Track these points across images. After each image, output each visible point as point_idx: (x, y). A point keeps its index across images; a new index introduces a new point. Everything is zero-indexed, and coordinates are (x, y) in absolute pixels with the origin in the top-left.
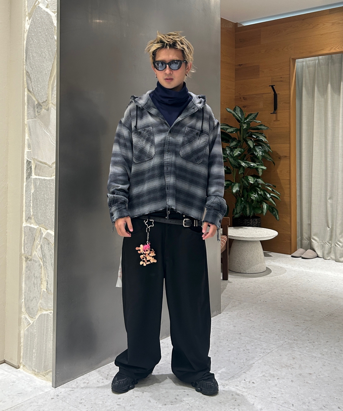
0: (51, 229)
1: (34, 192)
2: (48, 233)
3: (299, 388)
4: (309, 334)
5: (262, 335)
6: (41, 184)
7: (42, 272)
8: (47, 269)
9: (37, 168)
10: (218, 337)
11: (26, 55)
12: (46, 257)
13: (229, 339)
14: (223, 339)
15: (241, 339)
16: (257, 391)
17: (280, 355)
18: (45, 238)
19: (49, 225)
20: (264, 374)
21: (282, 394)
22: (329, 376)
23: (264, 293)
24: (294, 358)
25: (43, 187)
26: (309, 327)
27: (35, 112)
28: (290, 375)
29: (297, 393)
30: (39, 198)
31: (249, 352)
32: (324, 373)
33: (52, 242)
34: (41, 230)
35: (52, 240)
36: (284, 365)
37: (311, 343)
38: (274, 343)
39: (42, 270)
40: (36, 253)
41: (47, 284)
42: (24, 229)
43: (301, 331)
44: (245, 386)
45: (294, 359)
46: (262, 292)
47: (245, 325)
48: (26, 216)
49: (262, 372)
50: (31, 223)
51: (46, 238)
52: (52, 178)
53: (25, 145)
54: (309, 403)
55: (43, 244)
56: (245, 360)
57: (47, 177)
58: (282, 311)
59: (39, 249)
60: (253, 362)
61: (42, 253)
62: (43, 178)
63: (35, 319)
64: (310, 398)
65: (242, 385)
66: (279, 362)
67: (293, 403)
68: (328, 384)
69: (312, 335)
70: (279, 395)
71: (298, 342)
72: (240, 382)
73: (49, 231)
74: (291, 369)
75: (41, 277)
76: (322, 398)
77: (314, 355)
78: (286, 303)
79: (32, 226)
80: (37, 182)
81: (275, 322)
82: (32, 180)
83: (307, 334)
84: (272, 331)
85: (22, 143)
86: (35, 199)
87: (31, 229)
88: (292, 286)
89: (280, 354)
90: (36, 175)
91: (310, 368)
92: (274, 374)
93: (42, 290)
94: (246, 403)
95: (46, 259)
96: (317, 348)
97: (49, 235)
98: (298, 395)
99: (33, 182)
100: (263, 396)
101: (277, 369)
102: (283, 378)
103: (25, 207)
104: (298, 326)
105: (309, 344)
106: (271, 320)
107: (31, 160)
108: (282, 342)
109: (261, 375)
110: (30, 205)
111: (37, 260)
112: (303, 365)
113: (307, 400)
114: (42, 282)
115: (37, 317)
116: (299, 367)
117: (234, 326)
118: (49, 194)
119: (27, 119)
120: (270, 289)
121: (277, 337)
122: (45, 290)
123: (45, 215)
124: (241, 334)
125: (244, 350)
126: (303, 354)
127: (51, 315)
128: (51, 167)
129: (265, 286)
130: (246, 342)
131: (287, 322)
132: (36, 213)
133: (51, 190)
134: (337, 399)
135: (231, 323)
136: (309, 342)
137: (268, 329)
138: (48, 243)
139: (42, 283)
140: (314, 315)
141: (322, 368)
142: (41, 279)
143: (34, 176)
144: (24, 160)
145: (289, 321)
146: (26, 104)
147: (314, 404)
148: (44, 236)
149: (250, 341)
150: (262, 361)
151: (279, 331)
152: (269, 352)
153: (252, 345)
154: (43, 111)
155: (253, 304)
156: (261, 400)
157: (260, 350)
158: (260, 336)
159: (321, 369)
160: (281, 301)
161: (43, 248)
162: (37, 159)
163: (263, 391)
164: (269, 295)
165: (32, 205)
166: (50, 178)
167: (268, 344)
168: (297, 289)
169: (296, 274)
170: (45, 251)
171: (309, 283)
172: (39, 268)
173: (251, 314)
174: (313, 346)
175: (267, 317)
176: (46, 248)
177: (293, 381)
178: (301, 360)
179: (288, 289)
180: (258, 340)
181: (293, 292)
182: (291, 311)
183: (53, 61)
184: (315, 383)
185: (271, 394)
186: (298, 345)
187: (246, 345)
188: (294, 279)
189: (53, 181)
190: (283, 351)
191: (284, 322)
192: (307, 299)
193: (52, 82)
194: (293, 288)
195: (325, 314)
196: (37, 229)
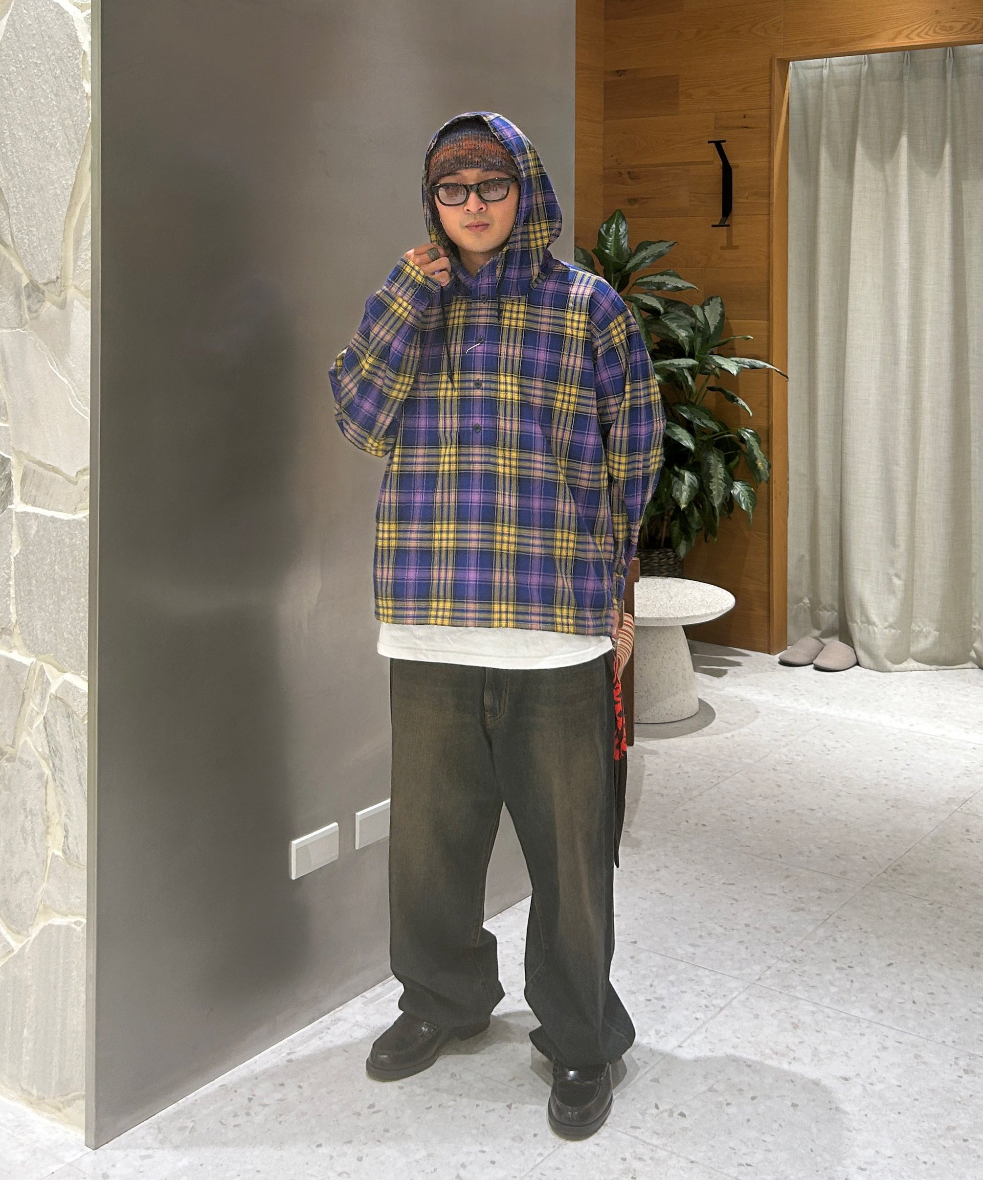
0: (74, 670)
1: (20, 553)
2: (66, 684)
3: (815, 1130)
4: (835, 940)
5: (699, 946)
6: (41, 533)
7: (49, 798)
8: (65, 791)
9: (28, 481)
12: (62, 755)
15: (638, 962)
16: (695, 1144)
17: (757, 1016)
18: (56, 697)
19: (69, 657)
20: (711, 1082)
21: (766, 1150)
22: (900, 1086)
23: (695, 793)
24: (798, 1026)
25: (50, 541)
26: (835, 914)
27: (20, 308)
28: (787, 1085)
29: (810, 1147)
30: (35, 574)
31: (663, 1007)
32: (884, 1075)
33: (80, 712)
34: (42, 672)
35: (81, 707)
36: (767, 1051)
37: (843, 969)
38: (736, 973)
39: (48, 792)
40: (28, 738)
41: (66, 837)
43: (810, 929)
44: (658, 1128)
45: (795, 1027)
46: (691, 789)
47: (645, 909)
49: (705, 1077)
50: (11, 648)
51: (61, 699)
52: (78, 517)
55: (50, 715)
56: (652, 1036)
57: (61, 511)
58: (753, 860)
59: (38, 727)
60: (676, 1044)
61: (48, 742)
62: (48, 513)
63: (30, 936)
65: (648, 1125)
66: (753, 1039)
68: (899, 1113)
69: (846, 941)
70: (759, 1156)
71: (805, 968)
72: (644, 1113)
73: (69, 677)
74: (790, 1063)
75: (44, 812)
77: (855, 1012)
78: (765, 830)
79: (15, 656)
80: (29, 526)
81: (734, 899)
82: (14, 517)
83: (831, 939)
84: (726, 929)
86: (24, 575)
87: (10, 664)
88: (778, 767)
89: (755, 1013)
90: (24, 502)
91: (844, 1059)
92: (740, 1082)
93: (50, 853)
95: (61, 760)
96: (860, 989)
97: (71, 690)
98: (813, 1155)
99: (18, 525)
100: (714, 1159)
102: (769, 1097)
104: (803, 909)
105: (837, 975)
106: (723, 892)
107: (9, 454)
108: (757, 968)
109: (704, 1088)
110: (6, 591)
111: (32, 761)
112: (822, 1048)
114: (48, 827)
115: (35, 932)
116: (814, 1055)
118: (67, 565)
120: (715, 781)
121: (744, 954)
122: (60, 854)
123: (54, 628)
124: (635, 942)
125: (650, 1000)
126: (822, 1008)
127: (79, 929)
128: (76, 483)
129: (697, 768)
130: (653, 969)
131: (770, 897)
132: (26, 619)
133: (76, 553)
134: (925, 1163)
137: (716, 923)
138: (65, 715)
139: (50, 830)
140: (844, 873)
142: (47, 820)
143: (18, 505)
145: (775, 893)
148: (53, 690)
149: (665, 969)
150: (702, 1036)
151: (747, 929)
152: (722, 1006)
153: (672, 983)
154: (48, 308)
155: (667, 835)
156: (708, 1175)
157: (695, 999)
158: (691, 950)
159: (876, 1061)
160: (747, 823)
161: (53, 727)
162: (29, 452)
163: (713, 1141)
164: (712, 801)
165: (12, 591)
166: (70, 517)
167: (719, 977)
168: (790, 777)
169: (786, 724)
170: (57, 738)
171: (827, 754)
172: (37, 785)
173: (663, 872)
174: (848, 980)
175: (709, 882)
176: (60, 728)
177: (797, 1105)
178: (817, 1029)
179: (768, 779)
180: (687, 964)
181: (782, 789)
182: (781, 856)
183: (79, 157)
184: (860, 1110)
185: (735, 1153)
186: (805, 979)
187: (653, 981)
188: (781, 740)
189: (81, 526)
190: (762, 999)
191: (761, 897)
192: (824, 814)
193: (74, 221)
194: (782, 773)
195: (880, 867)
196: (31, 669)
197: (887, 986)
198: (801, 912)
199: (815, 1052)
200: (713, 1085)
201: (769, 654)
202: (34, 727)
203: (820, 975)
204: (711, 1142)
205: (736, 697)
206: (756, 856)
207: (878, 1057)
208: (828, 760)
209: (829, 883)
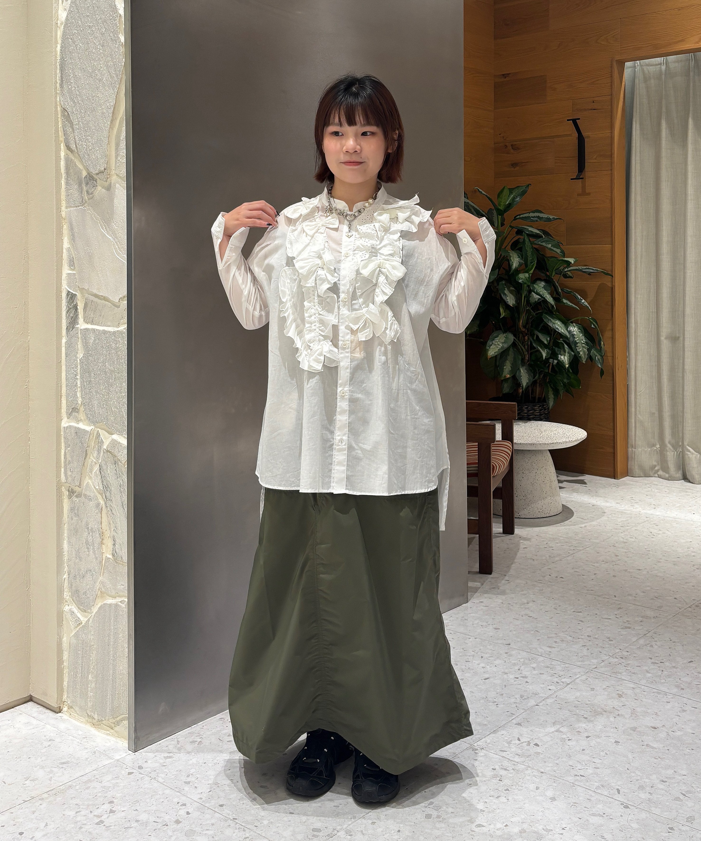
0: (119, 432)
1: (83, 357)
2: (114, 441)
3: (630, 756)
4: (652, 646)
5: (554, 648)
6: (97, 342)
7: (103, 520)
8: (113, 514)
9: (88, 309)
10: (462, 650)
11: (62, 74)
12: (111, 490)
13: (485, 656)
14: (473, 656)
15: (511, 655)
17: (593, 689)
18: (108, 451)
19: (115, 424)
20: (558, 726)
21: (595, 768)
22: (694, 734)
23: (557, 559)
24: (622, 696)
25: (102, 347)
26: (653, 631)
27: (82, 192)
28: (612, 730)
29: (627, 767)
30: (93, 369)
31: (527, 682)
32: (683, 727)
33: (123, 459)
34: (98, 435)
35: (123, 456)
36: (599, 710)
37: (656, 663)
38: (579, 664)
39: (103, 516)
40: (89, 481)
41: (114, 545)
42: (65, 432)
43: (634, 639)
44: (519, 752)
45: (620, 696)
46: (554, 557)
47: (517, 625)
48: (67, 406)
49: (554, 723)
50: (78, 421)
51: (110, 452)
52: (119, 329)
53: (63, 261)
54: (652, 787)
55: (103, 463)
56: (518, 699)
57: (109, 326)
58: (595, 598)
59: (96, 473)
60: (535, 704)
61: (102, 482)
62: (101, 328)
63: (91, 613)
64: (654, 777)
65: (512, 750)
66: (589, 702)
67: (619, 788)
68: (692, 749)
69: (659, 647)
70: (590, 771)
71: (629, 662)
72: (509, 743)
73: (115, 437)
74: (615, 717)
75: (101, 530)
76: (680, 778)
77: (664, 689)
78: (605, 581)
79: (81, 426)
80: (89, 338)
81: (581, 621)
82: (79, 333)
83: (649, 645)
84: (574, 638)
85: (57, 257)
86: (86, 371)
87: (78, 432)
88: (617, 545)
89: (592, 687)
90: (86, 322)
91: (654, 716)
92: (579, 727)
93: (104, 557)
94: (522, 786)
95: (111, 493)
96: (668, 676)
97: (116, 445)
98: (629, 772)
99: (81, 337)
100: (558, 771)
101: (586, 718)
102: (599, 737)
103: (66, 386)
104: (630, 628)
105: (652, 667)
106: (573, 617)
107: (76, 291)
108: (595, 661)
109: (553, 729)
110: (75, 383)
111: (92, 495)
112: (639, 710)
113: (649, 781)
114: (102, 540)
115: (95, 610)
116: (632, 713)
117: (496, 629)
118: (113, 362)
119: (67, 207)
120: (571, 552)
121: (585, 652)
122: (110, 556)
123: (106, 405)
124: (510, 644)
125: (518, 678)
126: (640, 686)
127: (123, 606)
128: (118, 306)
129: (559, 545)
130: (521, 660)
131: (605, 620)
132: (87, 400)
133: (120, 353)
135: (489, 623)
136: (652, 663)
137: (567, 635)
138: (114, 462)
139: (105, 541)
140: (662, 607)
141: (680, 716)
142: (102, 534)
143: (82, 325)
144: (61, 292)
145: (610, 618)
146: (63, 176)
147: (663, 789)
148: (105, 447)
149: (530, 660)
150: (553, 700)
151: (589, 638)
152: (568, 682)
153: (534, 668)
154: (100, 191)
155: (535, 583)
156: (553, 781)
157: (549, 678)
158: (549, 649)
159: (677, 718)
160: (593, 577)
161: (106, 472)
162: (88, 289)
163: (557, 762)
164: (569, 564)
165: (79, 383)
166: (116, 329)
167: (567, 665)
168: (626, 551)
169: (624, 519)
170: (108, 478)
171: (653, 538)
172: (96, 512)
173: (531, 604)
174: (660, 670)
175: (564, 611)
176: (110, 471)
177: (619, 742)
178: (636, 698)
179: (609, 552)
180: (545, 658)
181: (618, 557)
182: (615, 596)
183: (118, 86)
184: (664, 747)
185: (573, 768)
186: (628, 669)
187: (520, 667)
188: (620, 529)
189: (122, 334)
190: (597, 680)
191: (600, 620)
192: (648, 572)
193: (115, 130)
194: (619, 548)
195: (686, 604)
196: (90, 433)
197: (688, 675)
198: (628, 629)
199: (633, 711)
200: (559, 728)
201: (615, 479)
202: (93, 473)
203: (640, 666)
204: (556, 762)
205: (590, 504)
206: (598, 596)
207: (678, 716)
208: (653, 541)
209: (649, 613)
